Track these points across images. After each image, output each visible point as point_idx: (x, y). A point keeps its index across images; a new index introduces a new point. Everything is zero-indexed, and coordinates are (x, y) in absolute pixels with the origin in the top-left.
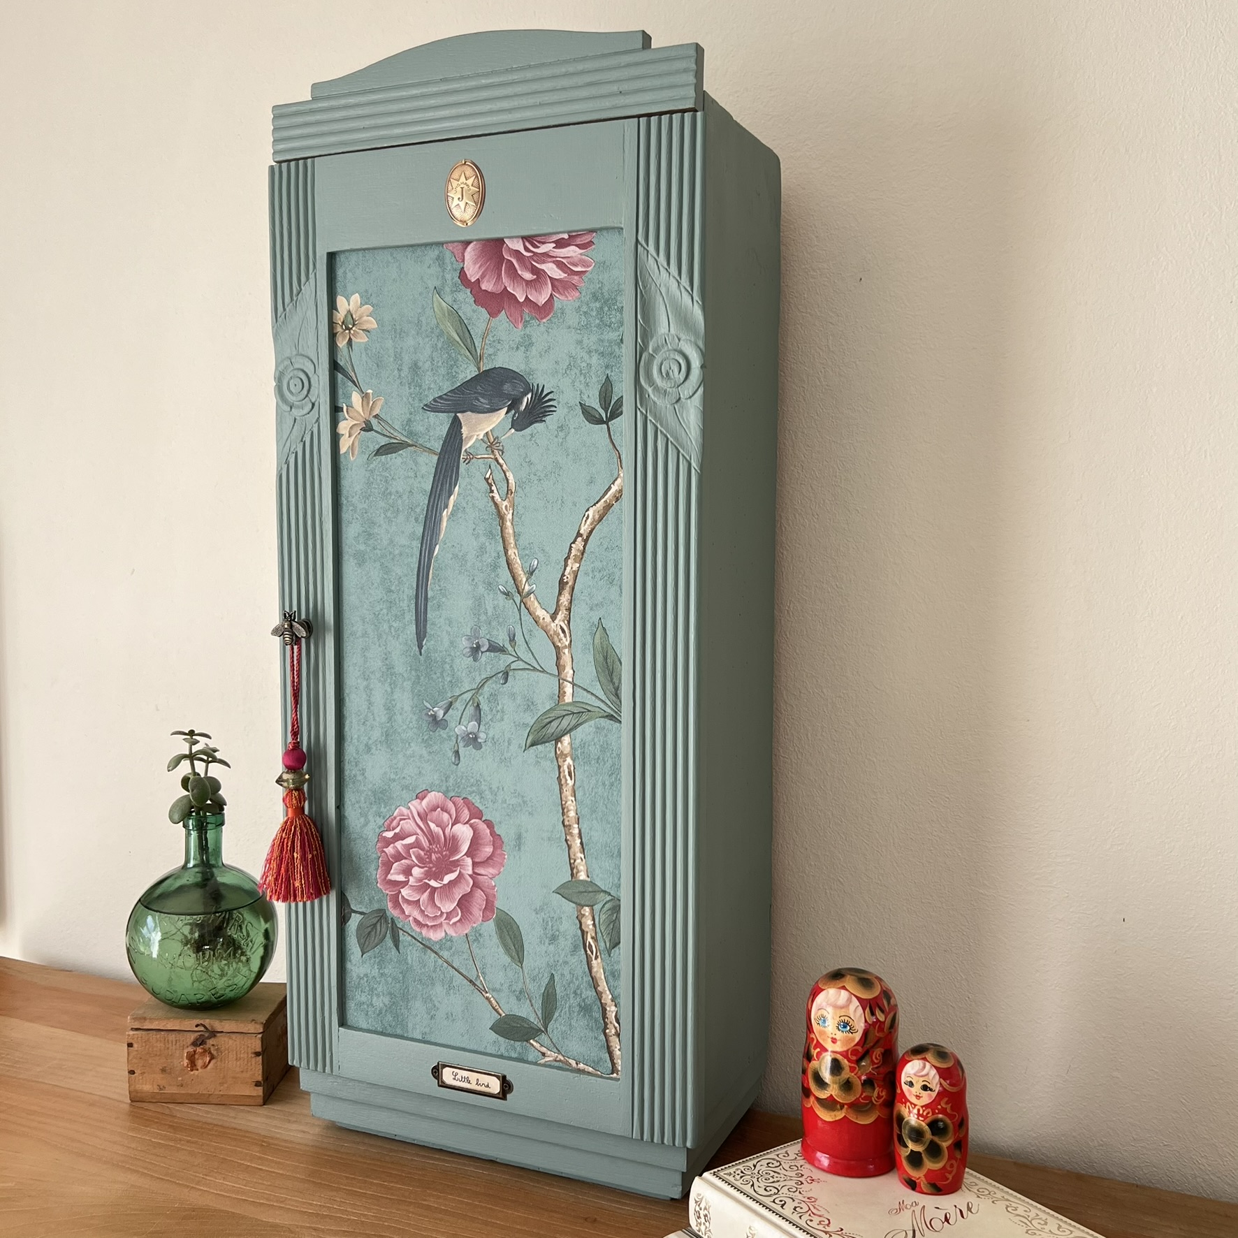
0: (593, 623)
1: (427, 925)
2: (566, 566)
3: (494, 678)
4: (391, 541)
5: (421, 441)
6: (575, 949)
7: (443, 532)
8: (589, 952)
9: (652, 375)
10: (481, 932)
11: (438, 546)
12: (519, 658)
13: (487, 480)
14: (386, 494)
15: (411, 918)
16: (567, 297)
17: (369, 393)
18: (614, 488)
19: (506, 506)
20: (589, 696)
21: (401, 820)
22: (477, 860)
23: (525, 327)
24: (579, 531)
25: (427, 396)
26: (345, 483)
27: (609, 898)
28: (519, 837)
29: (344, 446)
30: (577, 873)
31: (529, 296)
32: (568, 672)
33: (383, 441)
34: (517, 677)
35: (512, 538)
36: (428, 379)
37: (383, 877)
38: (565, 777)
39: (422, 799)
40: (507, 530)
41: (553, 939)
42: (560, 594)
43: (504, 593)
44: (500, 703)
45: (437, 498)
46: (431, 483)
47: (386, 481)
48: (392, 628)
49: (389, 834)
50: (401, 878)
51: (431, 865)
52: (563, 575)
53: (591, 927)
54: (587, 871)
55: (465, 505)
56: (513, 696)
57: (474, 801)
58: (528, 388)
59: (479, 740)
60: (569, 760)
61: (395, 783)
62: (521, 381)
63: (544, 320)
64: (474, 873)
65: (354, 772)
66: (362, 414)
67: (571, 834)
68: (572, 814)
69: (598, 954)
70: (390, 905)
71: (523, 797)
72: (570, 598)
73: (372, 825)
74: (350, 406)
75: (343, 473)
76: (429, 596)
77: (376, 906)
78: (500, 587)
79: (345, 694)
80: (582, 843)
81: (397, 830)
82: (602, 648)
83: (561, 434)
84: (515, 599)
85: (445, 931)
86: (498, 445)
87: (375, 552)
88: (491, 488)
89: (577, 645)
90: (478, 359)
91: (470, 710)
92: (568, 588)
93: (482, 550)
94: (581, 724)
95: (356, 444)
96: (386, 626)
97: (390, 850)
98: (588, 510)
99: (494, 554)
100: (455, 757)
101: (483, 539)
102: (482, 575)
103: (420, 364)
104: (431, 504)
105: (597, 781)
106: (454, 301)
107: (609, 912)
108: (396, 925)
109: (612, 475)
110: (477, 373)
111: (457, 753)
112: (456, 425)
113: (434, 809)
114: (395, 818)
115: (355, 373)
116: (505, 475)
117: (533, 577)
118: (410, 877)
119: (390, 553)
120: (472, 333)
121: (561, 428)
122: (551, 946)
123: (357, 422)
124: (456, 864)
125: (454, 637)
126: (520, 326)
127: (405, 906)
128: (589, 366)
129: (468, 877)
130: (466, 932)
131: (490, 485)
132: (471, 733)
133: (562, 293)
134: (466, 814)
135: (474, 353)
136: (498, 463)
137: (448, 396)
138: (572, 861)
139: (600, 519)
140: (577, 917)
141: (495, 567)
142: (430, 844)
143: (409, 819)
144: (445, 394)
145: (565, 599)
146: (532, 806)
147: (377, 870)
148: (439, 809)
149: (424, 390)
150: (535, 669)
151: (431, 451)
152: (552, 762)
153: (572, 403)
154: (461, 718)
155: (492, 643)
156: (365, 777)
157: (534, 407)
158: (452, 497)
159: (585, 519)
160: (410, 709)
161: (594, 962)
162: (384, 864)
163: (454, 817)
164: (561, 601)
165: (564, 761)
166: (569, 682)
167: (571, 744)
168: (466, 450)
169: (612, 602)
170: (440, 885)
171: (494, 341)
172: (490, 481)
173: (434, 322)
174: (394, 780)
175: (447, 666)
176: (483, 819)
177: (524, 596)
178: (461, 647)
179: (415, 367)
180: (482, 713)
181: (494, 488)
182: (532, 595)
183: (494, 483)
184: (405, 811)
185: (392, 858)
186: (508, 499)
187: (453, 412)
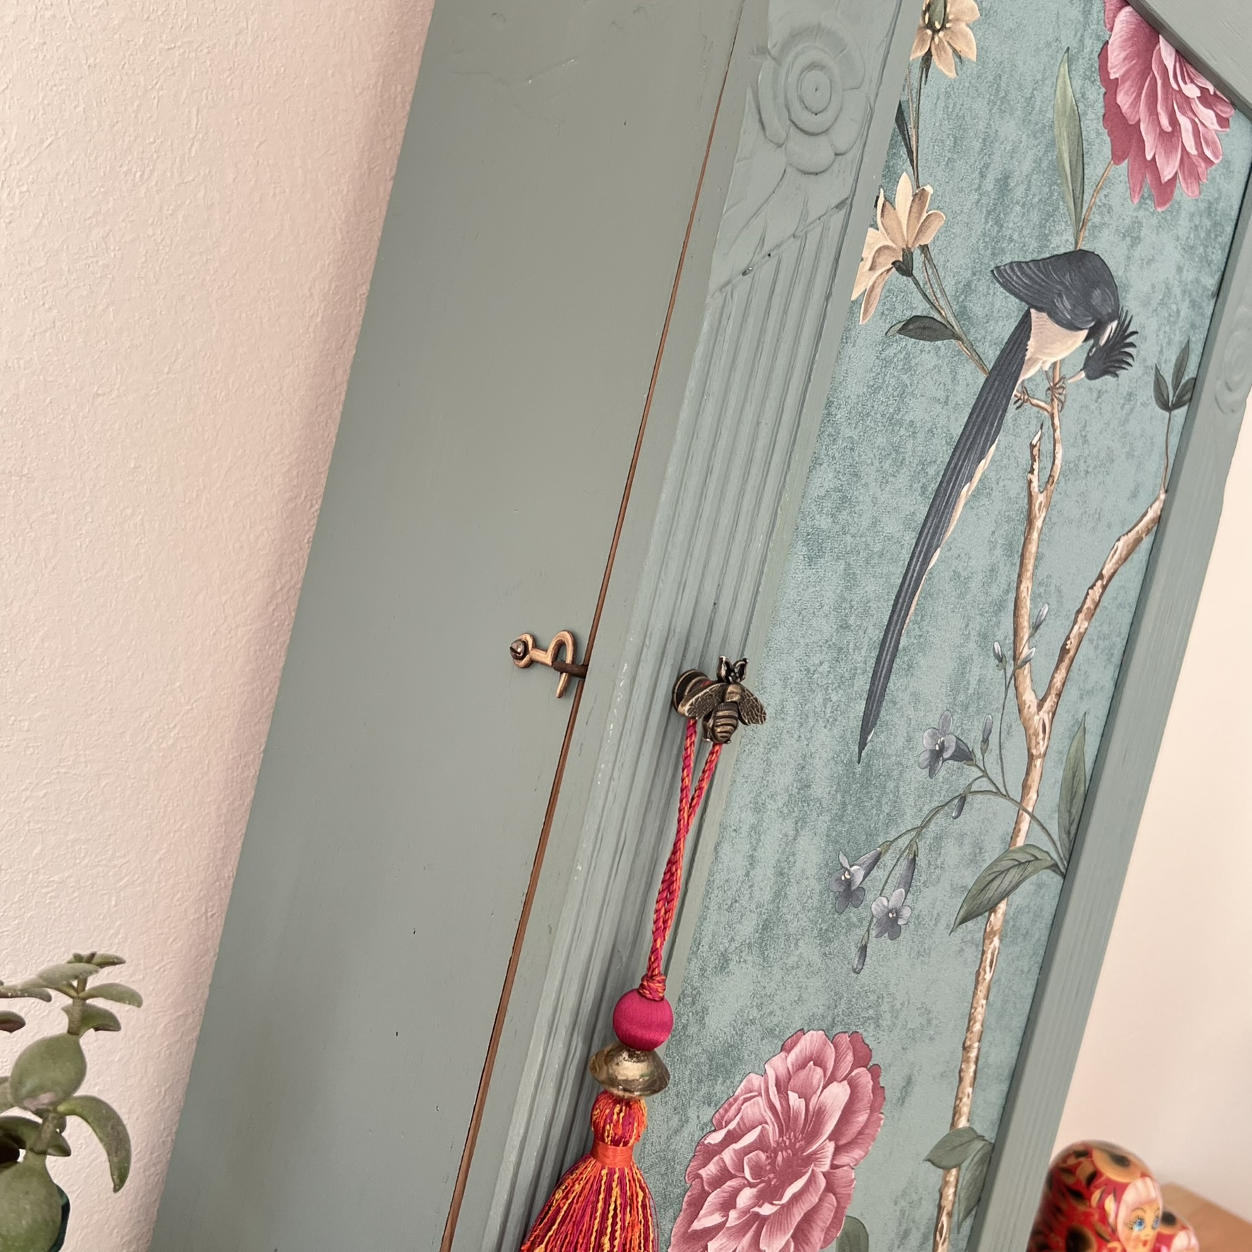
0: (1077, 719)
3: (946, 808)
5: (972, 335)
6: (924, 1241)
7: (952, 526)
8: (938, 1237)
11: (939, 552)
12: (985, 774)
13: (1032, 448)
16: (1188, 189)
18: (1150, 515)
20: (1043, 835)
21: (746, 1100)
22: (843, 1141)
23: (1140, 206)
25: (1004, 251)
27: (982, 1144)
28: (908, 1084)
29: (860, 283)
30: (958, 1120)
31: (1157, 158)
32: (1032, 797)
33: (921, 308)
34: (974, 807)
36: (1013, 219)
39: (789, 1052)
40: (1030, 546)
41: (905, 1236)
42: (1057, 668)
43: (997, 657)
44: (943, 850)
45: (962, 457)
46: (964, 424)
47: (902, 394)
49: (716, 1138)
50: (715, 1219)
51: (771, 1176)
53: (951, 1197)
54: (970, 1113)
55: (994, 484)
56: (961, 838)
57: (864, 1035)
58: (1116, 312)
60: (996, 941)
61: (754, 1028)
63: (1160, 210)
64: (832, 1166)
69: (947, 1235)
71: (929, 1012)
72: (1065, 675)
73: (690, 1127)
78: (997, 645)
80: (975, 1072)
81: (732, 1126)
84: (1008, 667)
86: (1061, 391)
87: (844, 537)
88: (1032, 465)
91: (902, 867)
93: (993, 570)
94: (1024, 880)
95: (878, 291)
97: (711, 1170)
98: (1118, 540)
99: (1004, 585)
100: (860, 958)
101: (998, 553)
102: (979, 619)
105: (1017, 969)
106: (1083, 96)
107: (976, 1167)
109: (1153, 492)
111: (863, 950)
112: (1024, 328)
113: (804, 1064)
114: (735, 1100)
115: (917, 134)
116: (1054, 449)
117: (1036, 634)
118: (731, 1213)
119: (867, 546)
120: (1086, 171)
124: (810, 1159)
128: (1178, 313)
129: (822, 1176)
131: (1033, 459)
133: (1186, 177)
134: (848, 1061)
135: (1079, 210)
136: (1053, 424)
137: (1029, 267)
138: (958, 1102)
139: (1126, 559)
140: (940, 1190)
142: (781, 1134)
143: (760, 1094)
144: (1026, 263)
146: (936, 1026)
147: (675, 1219)
148: (812, 1063)
149: (1004, 238)
152: (977, 946)
153: (1149, 363)
155: (960, 744)
156: (704, 1026)
157: (1114, 345)
158: (983, 463)
159: (1112, 552)
160: (815, 871)
163: (829, 1073)
164: (1055, 680)
165: (990, 943)
166: (1029, 813)
167: (1005, 914)
168: (1022, 383)
170: (775, 1209)
171: (1104, 205)
173: (1050, 113)
174: (753, 1022)
176: (870, 1064)
177: (1018, 666)
178: (921, 749)
180: (916, 871)
181: (1036, 466)
182: (1027, 666)
183: (1039, 457)
184: (756, 1080)
185: (710, 1184)
186: (1046, 492)
187: (1027, 302)
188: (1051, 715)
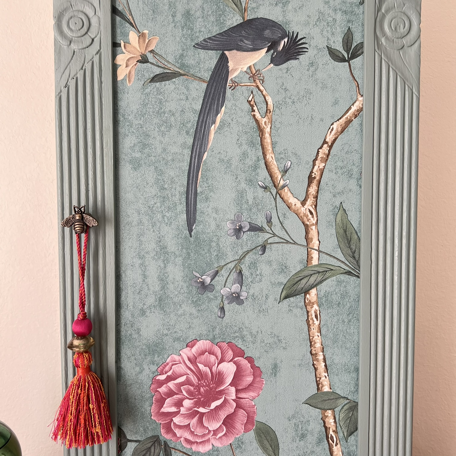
0: (336, 206)
1: (197, 443)
2: (314, 165)
3: (254, 251)
4: (164, 150)
5: (192, 72)
6: (319, 441)
7: (211, 142)
8: (331, 441)
9: (384, 28)
10: (243, 441)
11: (206, 153)
12: (274, 235)
13: (249, 102)
14: (159, 113)
15: (182, 439)
17: (146, 33)
18: (354, 108)
19: (265, 122)
20: (332, 259)
21: (173, 365)
22: (240, 388)
24: (325, 139)
25: (198, 37)
26: (122, 104)
27: (347, 401)
28: (275, 367)
29: (121, 74)
30: (322, 387)
32: (315, 243)
33: (158, 71)
34: (273, 249)
35: (270, 146)
36: (199, 24)
37: (157, 411)
38: (312, 319)
39: (191, 347)
40: (266, 140)
41: (303, 436)
42: (309, 186)
43: (262, 187)
44: (259, 268)
45: (206, 116)
46: (201, 104)
47: (160, 103)
48: (165, 218)
49: (163, 377)
50: (174, 409)
51: (200, 396)
52: (312, 172)
53: (333, 424)
54: (330, 385)
55: (230, 121)
56: (270, 263)
57: (236, 344)
58: (285, 34)
59: (241, 298)
60: (316, 307)
61: (168, 337)
62: (279, 28)
64: (237, 397)
65: (129, 332)
66: (139, 49)
67: (318, 360)
68: (318, 345)
69: (338, 442)
70: (163, 431)
71: (278, 337)
72: (317, 188)
73: (146, 372)
74: (127, 43)
75: (120, 96)
76: (198, 191)
77: (150, 434)
78: (259, 183)
79: (122, 271)
80: (326, 366)
81: (169, 374)
82: (343, 224)
83: (312, 69)
84: (272, 191)
85: (212, 444)
86: (259, 76)
87: (150, 158)
88: (252, 109)
89: (322, 222)
90: (243, 11)
91: (234, 275)
92: (315, 182)
93: (245, 155)
94: (325, 280)
95: (133, 73)
96: (159, 216)
97: (163, 389)
98: (332, 124)
99: (254, 158)
100: (221, 312)
101: (245, 147)
102: (244, 174)
103: (192, 12)
104: (201, 120)
105: (338, 320)
107: (347, 412)
108: (169, 446)
109: (352, 99)
110: (242, 21)
111: (222, 309)
112: (223, 60)
113: (203, 353)
114: (168, 364)
115: (133, 17)
116: (265, 99)
117: (286, 175)
118: (181, 408)
119: (164, 159)
121: (312, 64)
122: (301, 442)
123: (133, 56)
124: (222, 393)
125: (220, 222)
127: (177, 431)
128: (335, 20)
129: (232, 401)
130: (229, 443)
131: (252, 106)
132: (234, 293)
134: (230, 354)
135: (239, 6)
136: (259, 90)
137: (216, 37)
138: (318, 379)
139: (342, 131)
140: (322, 419)
141: (255, 167)
142: (199, 380)
143: (180, 363)
144: (213, 36)
145: (313, 190)
146: (286, 343)
147: (151, 406)
148: (207, 353)
149: (196, 33)
150: (288, 242)
151: (201, 79)
152: (302, 309)
153: (321, 46)
154: (226, 282)
155: (253, 225)
156: (140, 335)
157: (289, 48)
158: (219, 115)
159: (330, 130)
160: (181, 279)
161: (335, 448)
162: (157, 401)
163: (220, 358)
164: (310, 191)
165: (312, 308)
166: (316, 250)
167: (317, 295)
168: (231, 80)
169: (350, 190)
170: (207, 411)
172: (252, 103)
174: (167, 335)
175: (214, 244)
176: (245, 356)
177: (279, 189)
178: (226, 229)
179: (188, 14)
180: (244, 277)
181: (255, 108)
182: (286, 188)
183: (255, 104)
184: (177, 358)
185: (165, 395)
186: (266, 117)
187: (220, 50)
188: (314, 206)
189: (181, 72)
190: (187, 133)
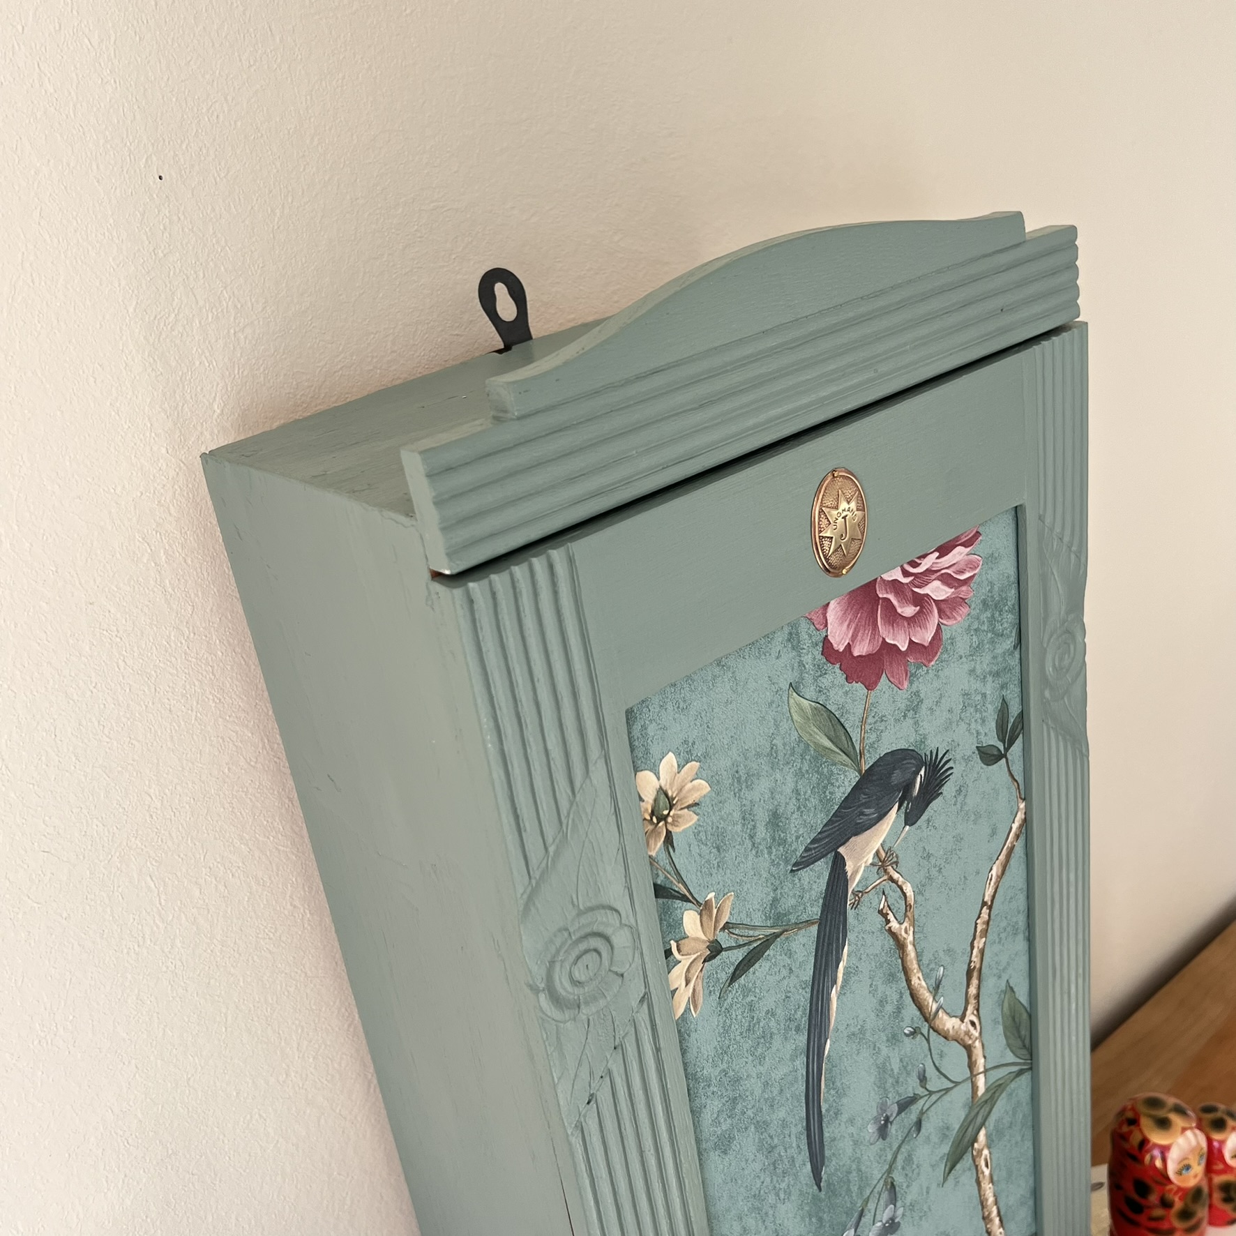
2: (972, 949)
7: (833, 1017)
11: (828, 1041)
16: (956, 619)
17: (710, 900)
18: (1015, 827)
19: (905, 929)
20: (1001, 1069)
23: (911, 683)
24: (983, 900)
31: (913, 639)
32: (980, 1063)
34: (931, 1115)
35: (914, 962)
38: (982, 1172)
40: (908, 958)
44: (915, 1159)
46: (813, 965)
48: (780, 1192)
52: (971, 962)
58: (921, 762)
59: (897, 1220)
62: (912, 757)
63: (933, 663)
66: (703, 937)
67: (991, 1221)
68: (991, 1201)
72: (977, 981)
74: (682, 939)
76: (823, 1110)
78: (906, 1030)
82: (1011, 1010)
83: (960, 799)
86: (890, 858)
89: (988, 1026)
90: (857, 759)
91: (884, 1197)
92: (975, 974)
95: (699, 988)
98: (991, 869)
105: (1011, 1146)
106: (820, 691)
112: (837, 866)
115: (684, 883)
117: (939, 990)
120: (847, 726)
121: (960, 791)
123: (696, 956)
126: (906, 684)
131: (885, 916)
132: (887, 1222)
133: (950, 615)
135: (852, 752)
136: (893, 881)
139: (1003, 872)
141: (898, 1011)
144: (820, 833)
145: (973, 988)
150: (947, 1090)
151: (808, 923)
152: (969, 1169)
154: (875, 1215)
155: (901, 1102)
157: (928, 782)
158: (840, 964)
165: (981, 1157)
166: (982, 1073)
167: (986, 1134)
168: (852, 891)
169: (1016, 954)
171: (875, 723)
172: (885, 910)
173: (795, 735)
175: (853, 1175)
177: (932, 1020)
178: (869, 1136)
179: (775, 819)
180: (897, 1189)
182: (940, 1012)
183: (890, 909)
186: (907, 919)
187: (832, 851)
188: (975, 1012)
189: (776, 931)
190: (798, 1029)
